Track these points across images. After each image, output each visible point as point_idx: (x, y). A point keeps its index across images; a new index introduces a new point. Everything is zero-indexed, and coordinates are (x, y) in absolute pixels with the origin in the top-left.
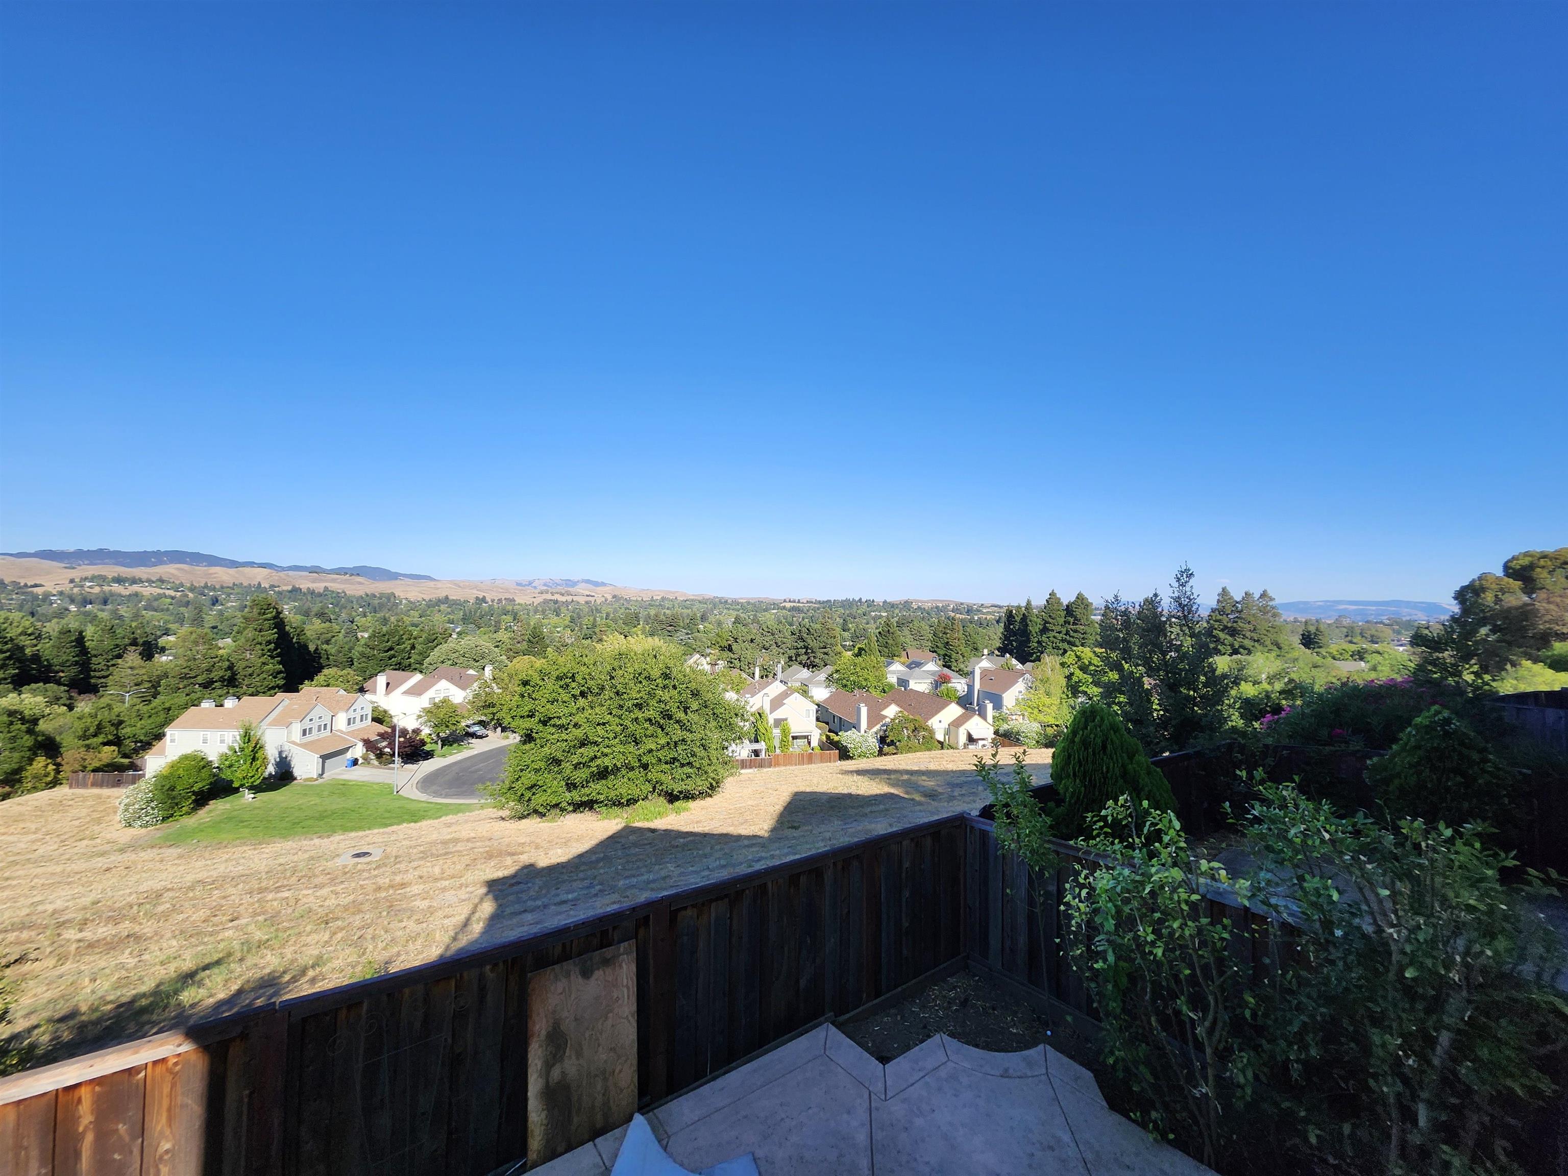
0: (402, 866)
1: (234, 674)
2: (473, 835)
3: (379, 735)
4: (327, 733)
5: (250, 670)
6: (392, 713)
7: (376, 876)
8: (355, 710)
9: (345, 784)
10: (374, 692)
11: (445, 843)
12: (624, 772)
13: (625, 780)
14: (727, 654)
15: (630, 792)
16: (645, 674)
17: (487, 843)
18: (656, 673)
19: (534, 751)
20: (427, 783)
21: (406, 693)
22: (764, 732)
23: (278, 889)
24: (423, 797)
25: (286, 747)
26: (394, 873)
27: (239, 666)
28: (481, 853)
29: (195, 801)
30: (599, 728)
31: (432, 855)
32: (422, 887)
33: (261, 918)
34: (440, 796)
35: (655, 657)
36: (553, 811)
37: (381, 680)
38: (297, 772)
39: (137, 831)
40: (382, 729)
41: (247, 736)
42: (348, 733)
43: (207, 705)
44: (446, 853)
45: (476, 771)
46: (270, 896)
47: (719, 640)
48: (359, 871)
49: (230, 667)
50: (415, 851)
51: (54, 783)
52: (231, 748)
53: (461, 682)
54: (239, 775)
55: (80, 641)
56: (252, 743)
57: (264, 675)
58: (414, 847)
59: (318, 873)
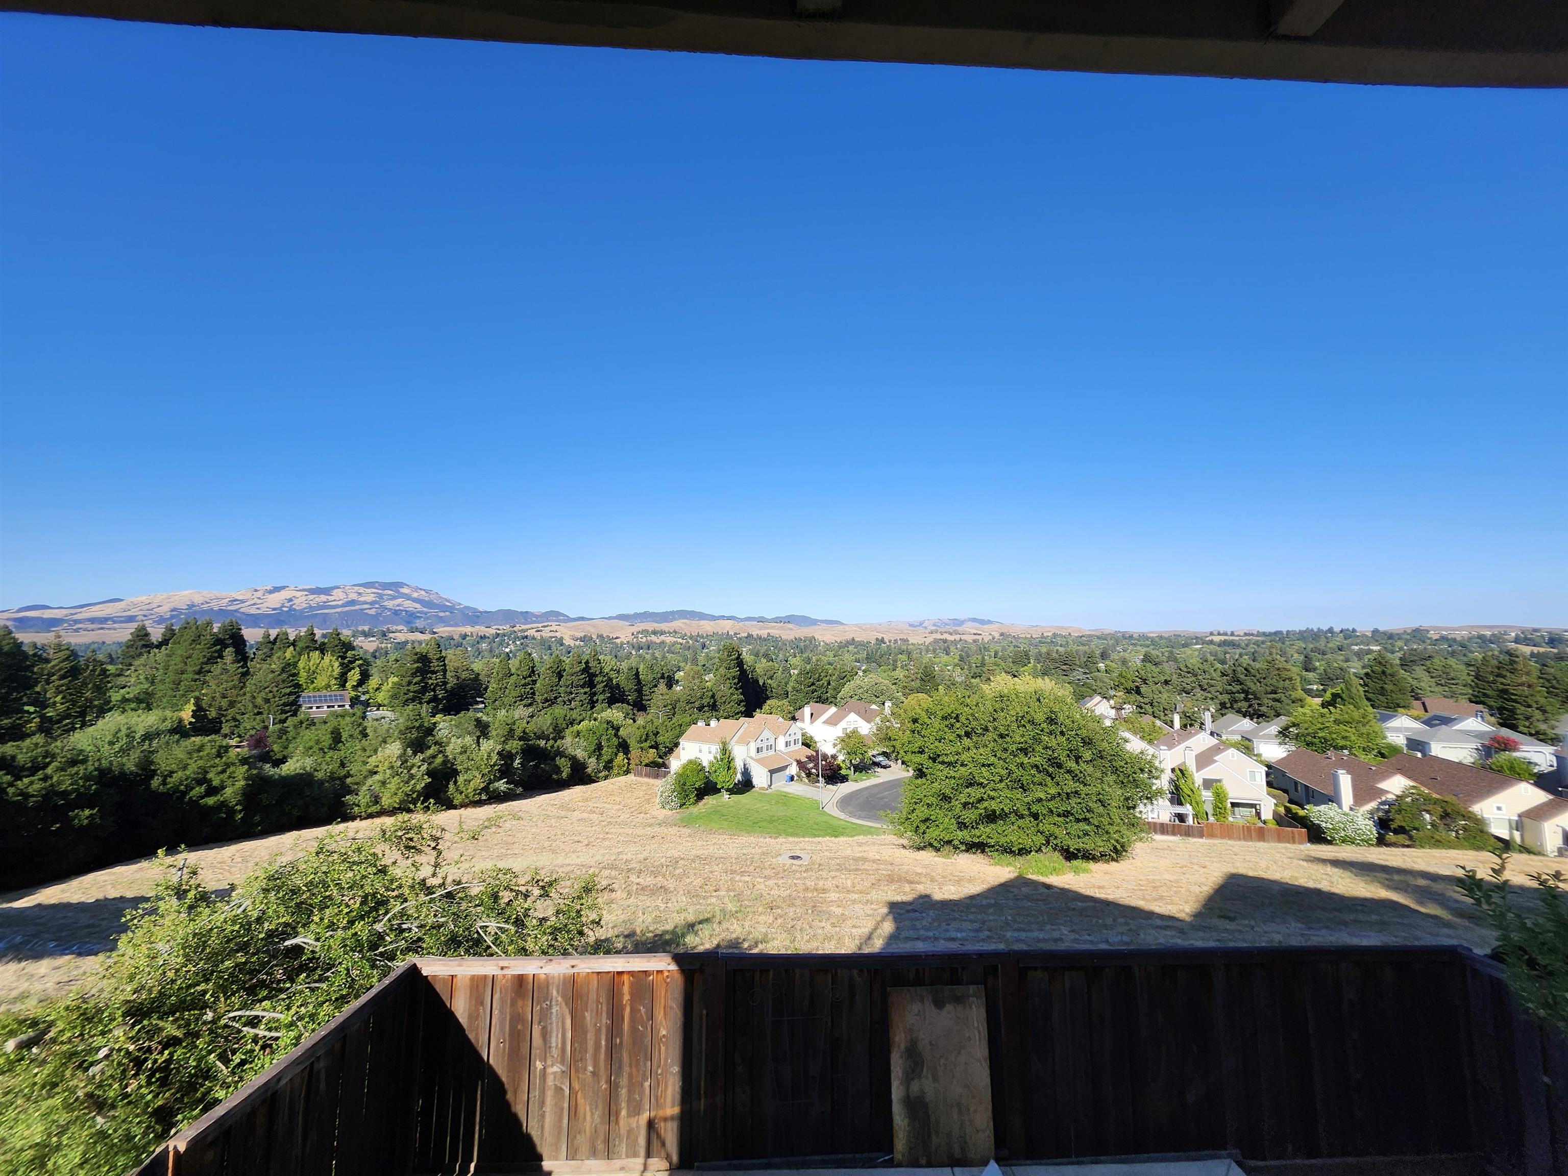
0: (824, 874)
1: (715, 702)
2: (878, 857)
3: (808, 757)
4: (772, 752)
5: (724, 699)
6: (816, 739)
7: (805, 878)
8: (790, 735)
9: (786, 796)
10: (803, 721)
11: (856, 860)
12: (1013, 818)
13: (1015, 827)
14: (1134, 697)
15: (1020, 841)
16: (1028, 717)
17: (890, 867)
18: (1040, 717)
19: (926, 786)
20: (845, 802)
21: (826, 722)
22: (1190, 793)
23: (742, 873)
24: (842, 816)
25: (749, 761)
26: (818, 878)
27: (718, 696)
28: (884, 875)
29: (697, 795)
30: (984, 769)
31: (846, 868)
32: (837, 895)
33: (732, 894)
34: (854, 816)
35: (1039, 700)
36: (947, 848)
37: (807, 710)
38: (755, 781)
39: (667, 812)
40: (810, 752)
41: (725, 750)
42: (786, 754)
43: (701, 724)
44: (856, 870)
45: (880, 799)
46: (738, 878)
47: (1123, 681)
48: (794, 871)
49: (713, 696)
50: (833, 862)
51: (627, 772)
52: (715, 758)
53: (867, 716)
54: (721, 779)
55: (637, 674)
56: (727, 755)
57: (732, 703)
58: (833, 859)
59: (767, 866)
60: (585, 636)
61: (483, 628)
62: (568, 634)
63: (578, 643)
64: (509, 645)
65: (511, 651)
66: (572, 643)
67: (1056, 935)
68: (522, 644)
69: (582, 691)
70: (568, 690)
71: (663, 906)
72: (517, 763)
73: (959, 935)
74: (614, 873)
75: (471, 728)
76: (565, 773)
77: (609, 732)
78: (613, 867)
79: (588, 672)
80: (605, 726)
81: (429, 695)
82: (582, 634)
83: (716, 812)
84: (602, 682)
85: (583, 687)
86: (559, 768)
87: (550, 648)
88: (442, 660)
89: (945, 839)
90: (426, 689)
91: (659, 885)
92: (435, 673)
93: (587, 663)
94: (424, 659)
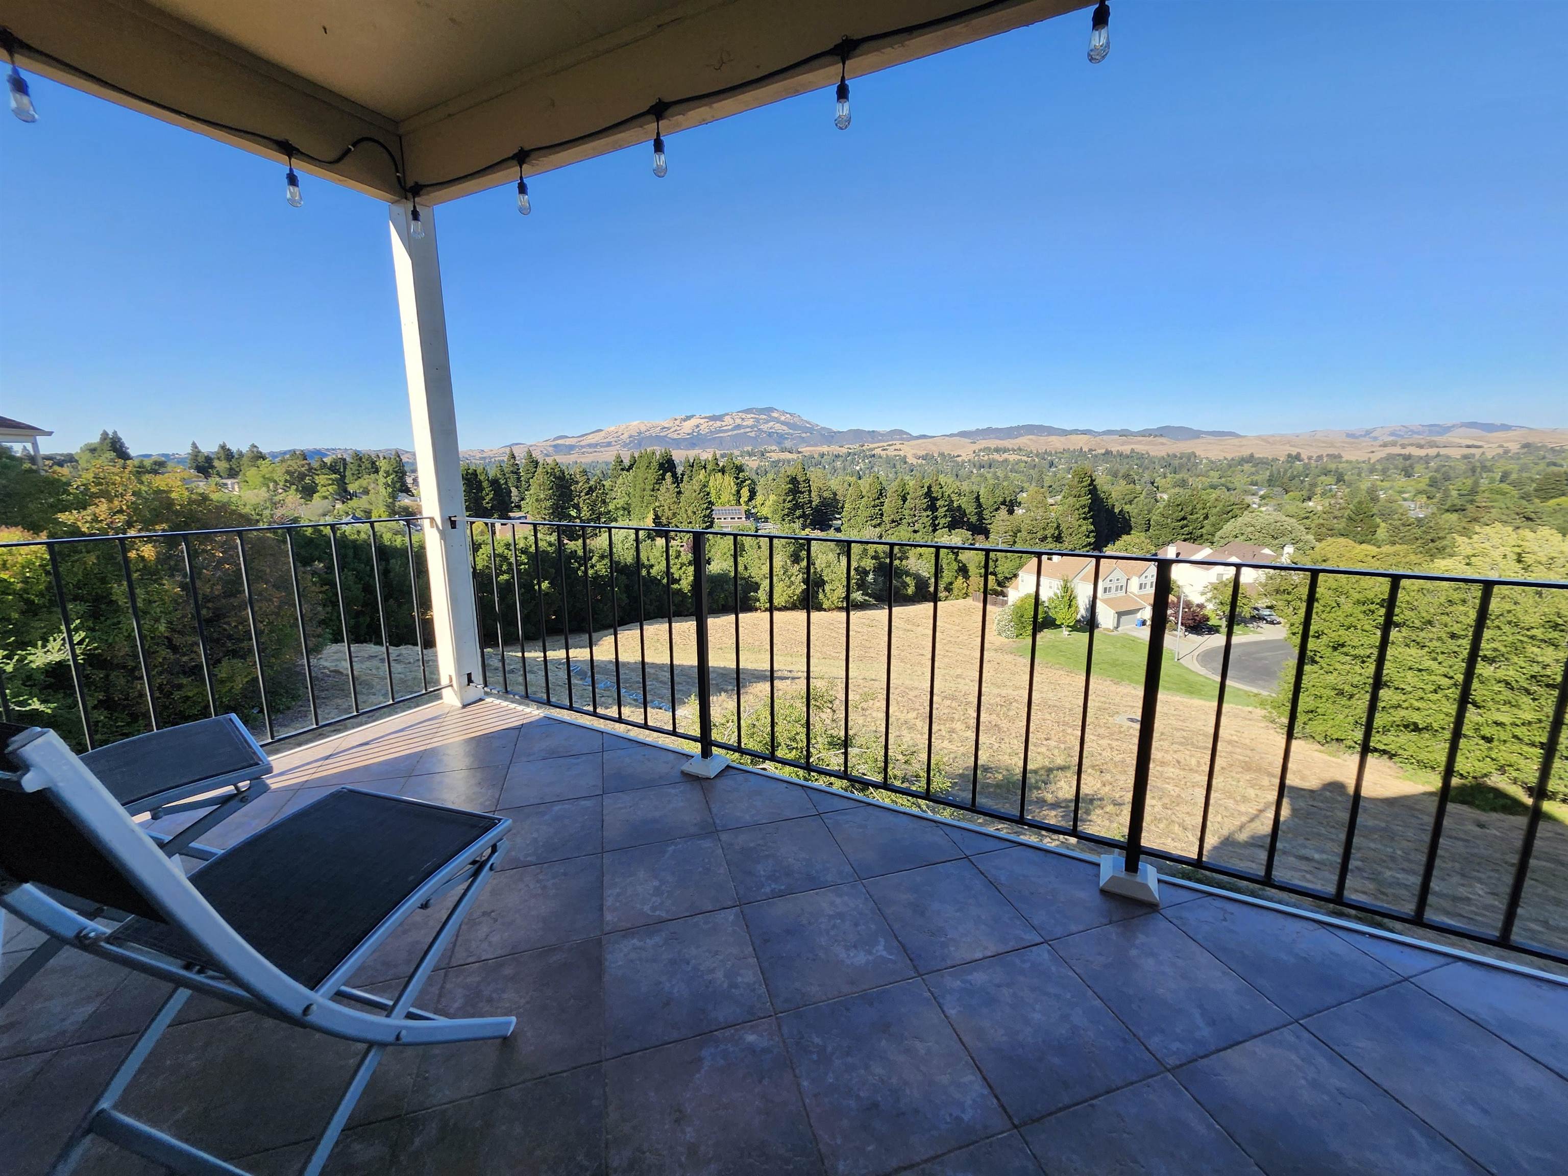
0: (1165, 744)
1: (1060, 533)
2: (1235, 738)
4: (1122, 593)
5: (1071, 529)
8: (1146, 577)
9: (1134, 640)
16: (1510, 617)
17: (1249, 752)
19: (1316, 675)
24: (1203, 671)
27: (1063, 527)
28: (1239, 760)
29: (1034, 628)
31: (1192, 743)
32: (1177, 771)
33: (1063, 746)
38: (1101, 621)
39: (1003, 639)
41: (1066, 588)
42: (1139, 596)
46: (1069, 731)
48: (1131, 735)
49: (1058, 527)
50: (1178, 734)
51: (966, 595)
52: (1055, 594)
54: (1060, 616)
55: (978, 498)
56: (1069, 593)
57: (1080, 535)
58: (1177, 730)
59: (1102, 724)
60: (927, 455)
61: (837, 448)
62: (910, 452)
63: (920, 461)
64: (859, 463)
65: (861, 469)
66: (914, 461)
67: (1463, 891)
68: (870, 462)
69: (925, 514)
70: (912, 513)
71: (997, 745)
72: (870, 578)
73: (1317, 856)
74: (954, 704)
76: (911, 591)
77: (949, 557)
78: (953, 698)
79: (930, 496)
80: (946, 551)
81: (798, 513)
82: (924, 453)
83: (1054, 647)
84: (944, 506)
85: (925, 510)
86: (905, 585)
87: (894, 466)
88: (807, 481)
89: (1335, 737)
90: (797, 506)
91: (994, 723)
92: (802, 493)
93: (929, 487)
94: (794, 481)
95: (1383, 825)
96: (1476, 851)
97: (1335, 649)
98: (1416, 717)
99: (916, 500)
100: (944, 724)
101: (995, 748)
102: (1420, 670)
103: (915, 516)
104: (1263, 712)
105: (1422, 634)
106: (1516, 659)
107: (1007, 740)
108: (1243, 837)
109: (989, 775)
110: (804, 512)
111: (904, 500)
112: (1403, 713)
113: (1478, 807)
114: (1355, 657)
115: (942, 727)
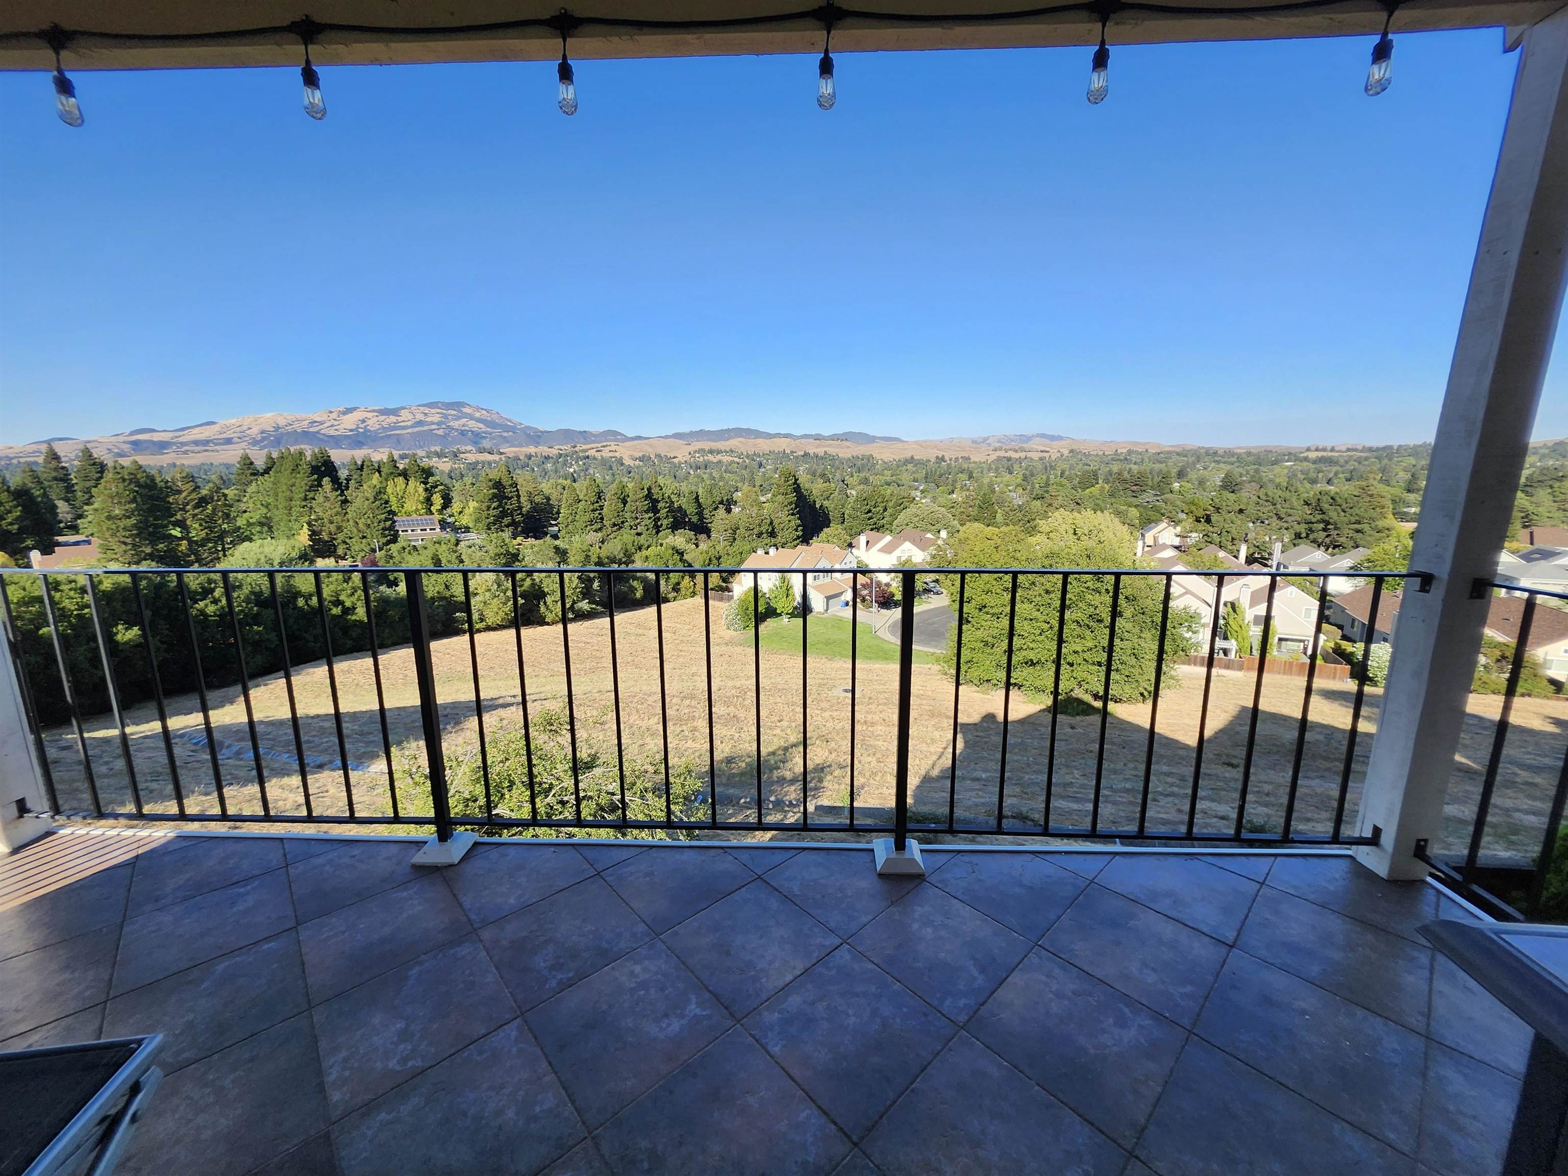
0: (873, 707)
1: (773, 528)
2: (921, 692)
3: (862, 583)
4: (827, 579)
5: (782, 524)
8: (846, 563)
9: (840, 619)
10: (859, 549)
14: (1203, 526)
17: (931, 702)
19: (970, 632)
21: (881, 550)
22: (1238, 629)
24: (892, 639)
26: (867, 712)
27: (776, 522)
29: (758, 619)
30: (1026, 623)
32: (884, 728)
37: (863, 539)
38: (813, 606)
39: (732, 633)
40: (863, 579)
41: (782, 579)
42: (841, 581)
43: (760, 552)
45: (932, 624)
47: (1193, 508)
48: (846, 704)
49: (771, 523)
51: (694, 593)
52: (774, 585)
53: (921, 544)
54: (780, 604)
55: (697, 498)
56: (786, 584)
57: (790, 530)
58: (881, 692)
59: (823, 699)
60: (644, 456)
61: (546, 449)
62: (626, 453)
63: (637, 463)
64: (572, 465)
65: (575, 471)
66: (631, 463)
68: (584, 464)
69: (647, 516)
70: (634, 516)
71: (737, 735)
72: (596, 585)
73: (984, 776)
74: (694, 703)
75: (551, 554)
76: (639, 594)
77: (675, 557)
79: (651, 498)
80: (671, 551)
81: (507, 520)
82: (641, 454)
83: (777, 634)
84: (665, 508)
85: (647, 512)
86: (633, 590)
87: (611, 468)
88: (515, 485)
89: (985, 679)
90: (504, 514)
91: (732, 715)
92: (510, 498)
93: (649, 489)
94: (498, 485)
95: (1020, 740)
96: (1071, 747)
97: (980, 610)
98: (1031, 655)
99: (636, 502)
100: (686, 724)
101: (735, 738)
102: (1031, 620)
103: (637, 518)
104: (939, 667)
105: (1030, 593)
106: (1080, 605)
107: (745, 729)
108: (935, 773)
109: (733, 765)
110: (513, 520)
111: (625, 502)
112: (1024, 653)
113: (1069, 714)
114: (993, 615)
115: (684, 728)
